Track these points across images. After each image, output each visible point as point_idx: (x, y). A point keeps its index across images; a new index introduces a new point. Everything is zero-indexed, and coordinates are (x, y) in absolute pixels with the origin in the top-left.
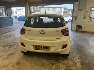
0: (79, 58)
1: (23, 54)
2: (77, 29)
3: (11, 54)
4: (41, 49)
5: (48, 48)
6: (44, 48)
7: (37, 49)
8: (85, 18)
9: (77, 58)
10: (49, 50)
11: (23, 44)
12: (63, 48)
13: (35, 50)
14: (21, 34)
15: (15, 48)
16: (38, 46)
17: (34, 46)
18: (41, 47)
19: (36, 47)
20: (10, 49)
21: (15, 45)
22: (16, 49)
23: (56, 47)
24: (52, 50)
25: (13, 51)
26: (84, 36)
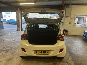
0: (72, 59)
1: (21, 58)
2: (64, 32)
3: (10, 59)
4: (41, 53)
5: (47, 52)
6: (44, 52)
7: (37, 53)
8: (70, 23)
9: (70, 59)
10: (48, 54)
11: (23, 50)
12: (60, 52)
13: (36, 54)
14: (21, 40)
15: (12, 52)
16: (38, 51)
17: (34, 50)
18: (41, 51)
19: (37, 52)
20: (7, 54)
21: (11, 49)
22: (13, 54)
23: (54, 51)
24: (52, 54)
25: (11, 56)
26: (71, 40)
